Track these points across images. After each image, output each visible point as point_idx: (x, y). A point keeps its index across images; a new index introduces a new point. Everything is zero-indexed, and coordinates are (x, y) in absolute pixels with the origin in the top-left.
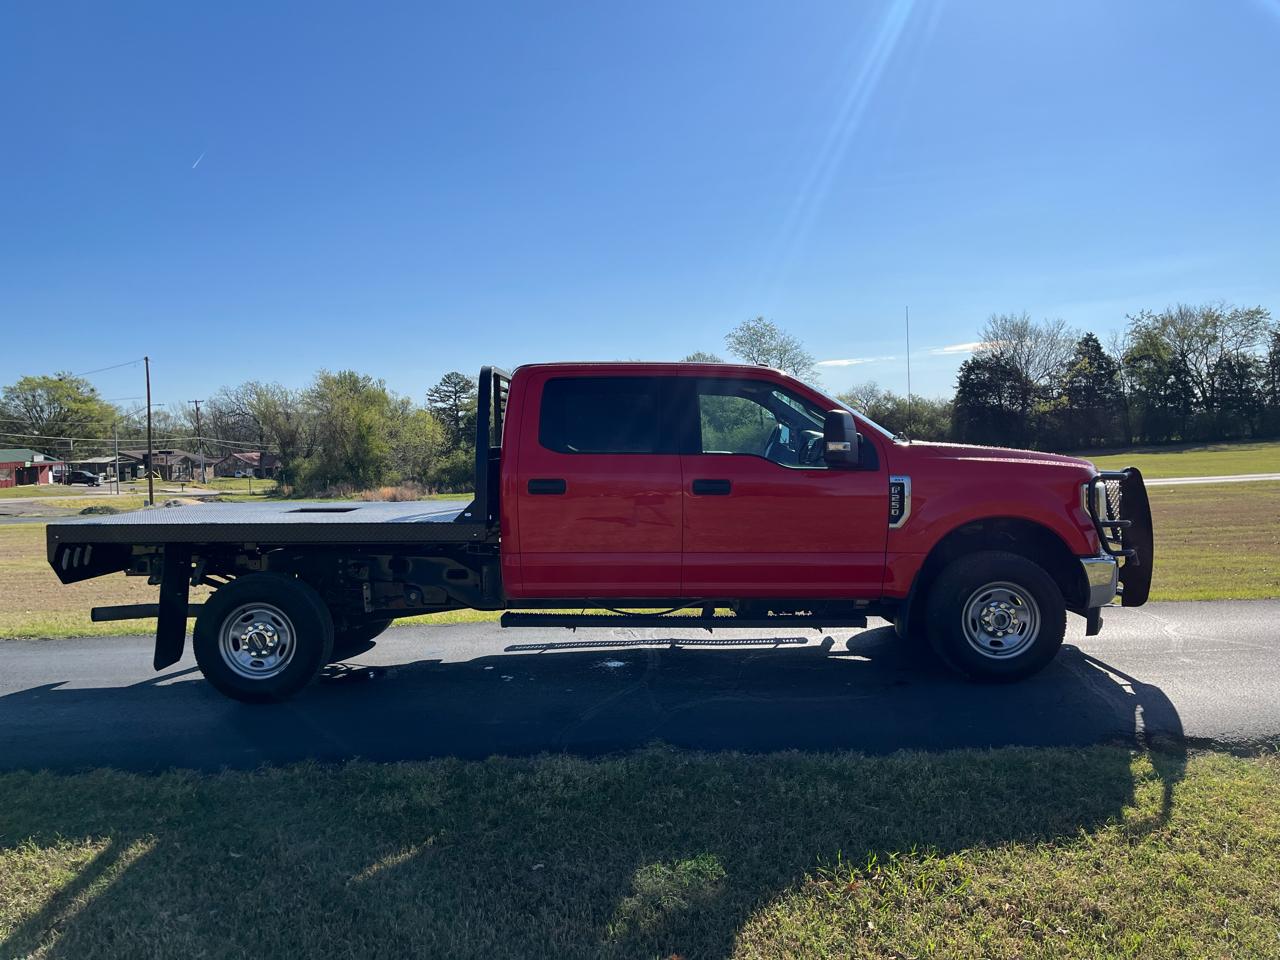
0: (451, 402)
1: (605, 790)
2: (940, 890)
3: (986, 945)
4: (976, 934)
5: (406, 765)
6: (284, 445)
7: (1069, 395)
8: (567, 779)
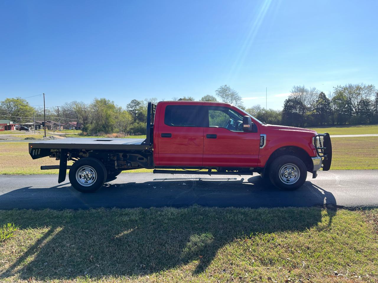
0: (134, 108)
1: (182, 216)
2: (268, 241)
3: (279, 255)
4: (277, 252)
5: (129, 209)
6: (84, 120)
7: (316, 110)
8: (172, 213)
